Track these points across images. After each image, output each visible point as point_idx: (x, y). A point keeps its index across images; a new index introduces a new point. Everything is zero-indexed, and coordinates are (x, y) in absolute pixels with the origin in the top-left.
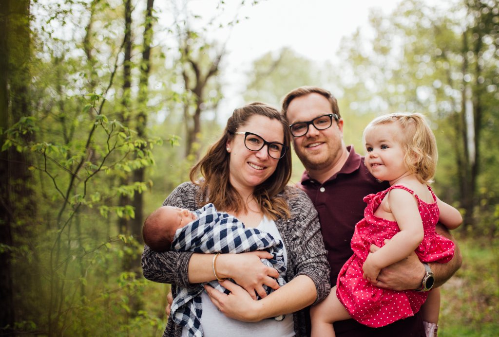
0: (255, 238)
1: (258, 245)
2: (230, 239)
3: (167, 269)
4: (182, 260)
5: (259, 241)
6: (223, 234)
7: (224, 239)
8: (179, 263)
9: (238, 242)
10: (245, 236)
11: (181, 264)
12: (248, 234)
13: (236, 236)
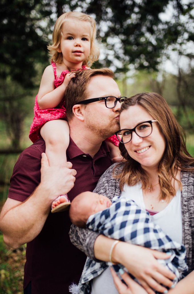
0: (152, 237)
1: (152, 243)
2: (127, 231)
3: (80, 242)
4: (91, 238)
5: (154, 240)
6: (123, 225)
7: (123, 230)
8: (88, 240)
9: (134, 235)
10: (143, 231)
11: (89, 241)
12: (146, 230)
13: (134, 230)
